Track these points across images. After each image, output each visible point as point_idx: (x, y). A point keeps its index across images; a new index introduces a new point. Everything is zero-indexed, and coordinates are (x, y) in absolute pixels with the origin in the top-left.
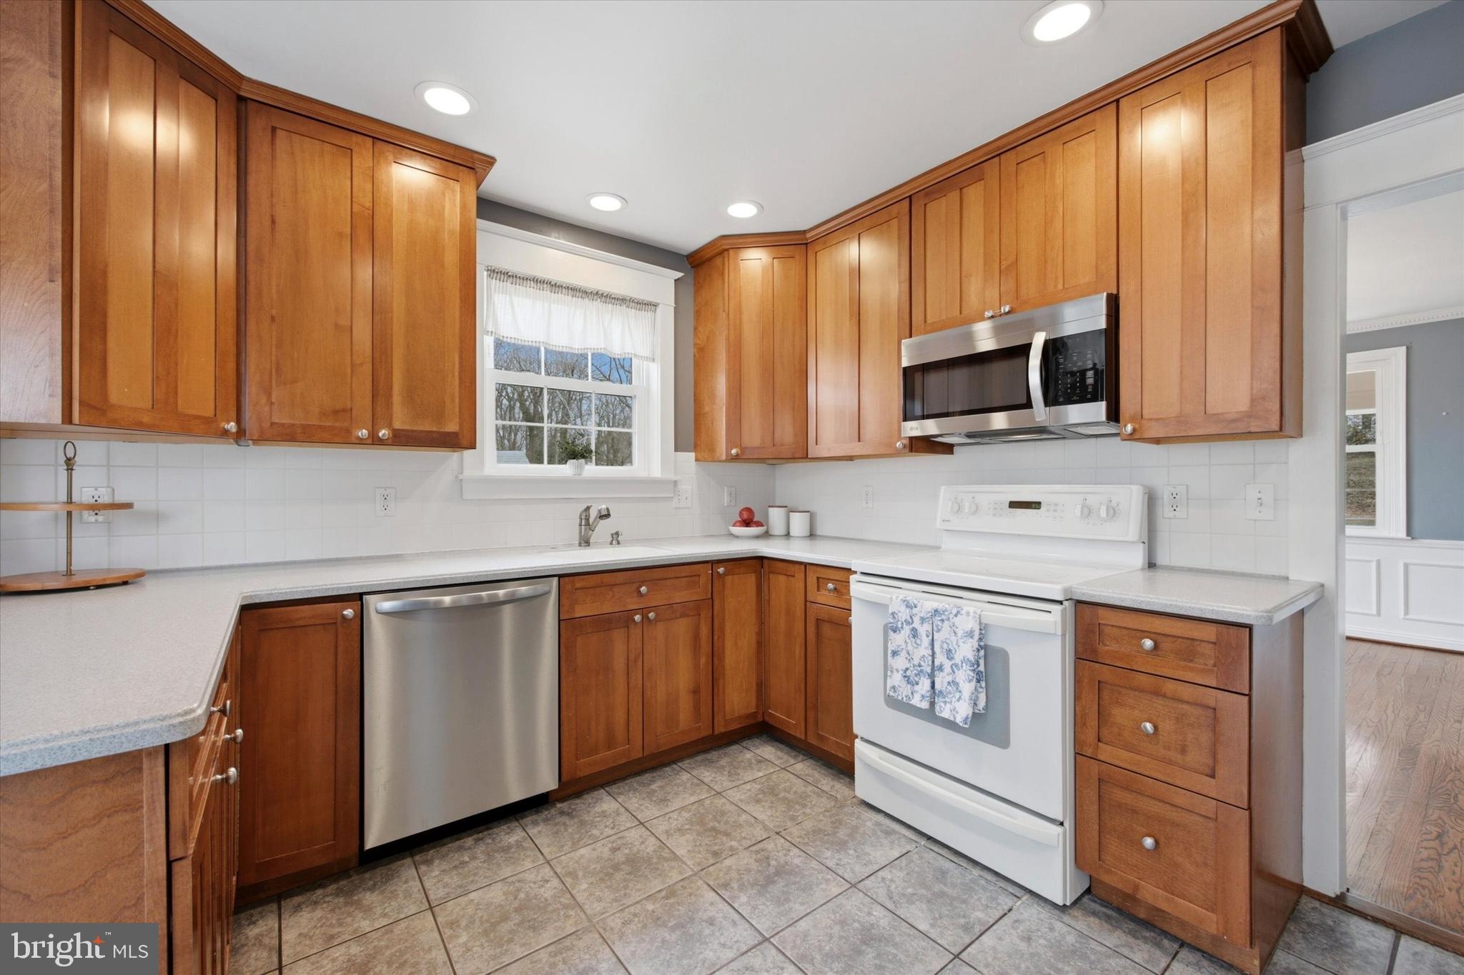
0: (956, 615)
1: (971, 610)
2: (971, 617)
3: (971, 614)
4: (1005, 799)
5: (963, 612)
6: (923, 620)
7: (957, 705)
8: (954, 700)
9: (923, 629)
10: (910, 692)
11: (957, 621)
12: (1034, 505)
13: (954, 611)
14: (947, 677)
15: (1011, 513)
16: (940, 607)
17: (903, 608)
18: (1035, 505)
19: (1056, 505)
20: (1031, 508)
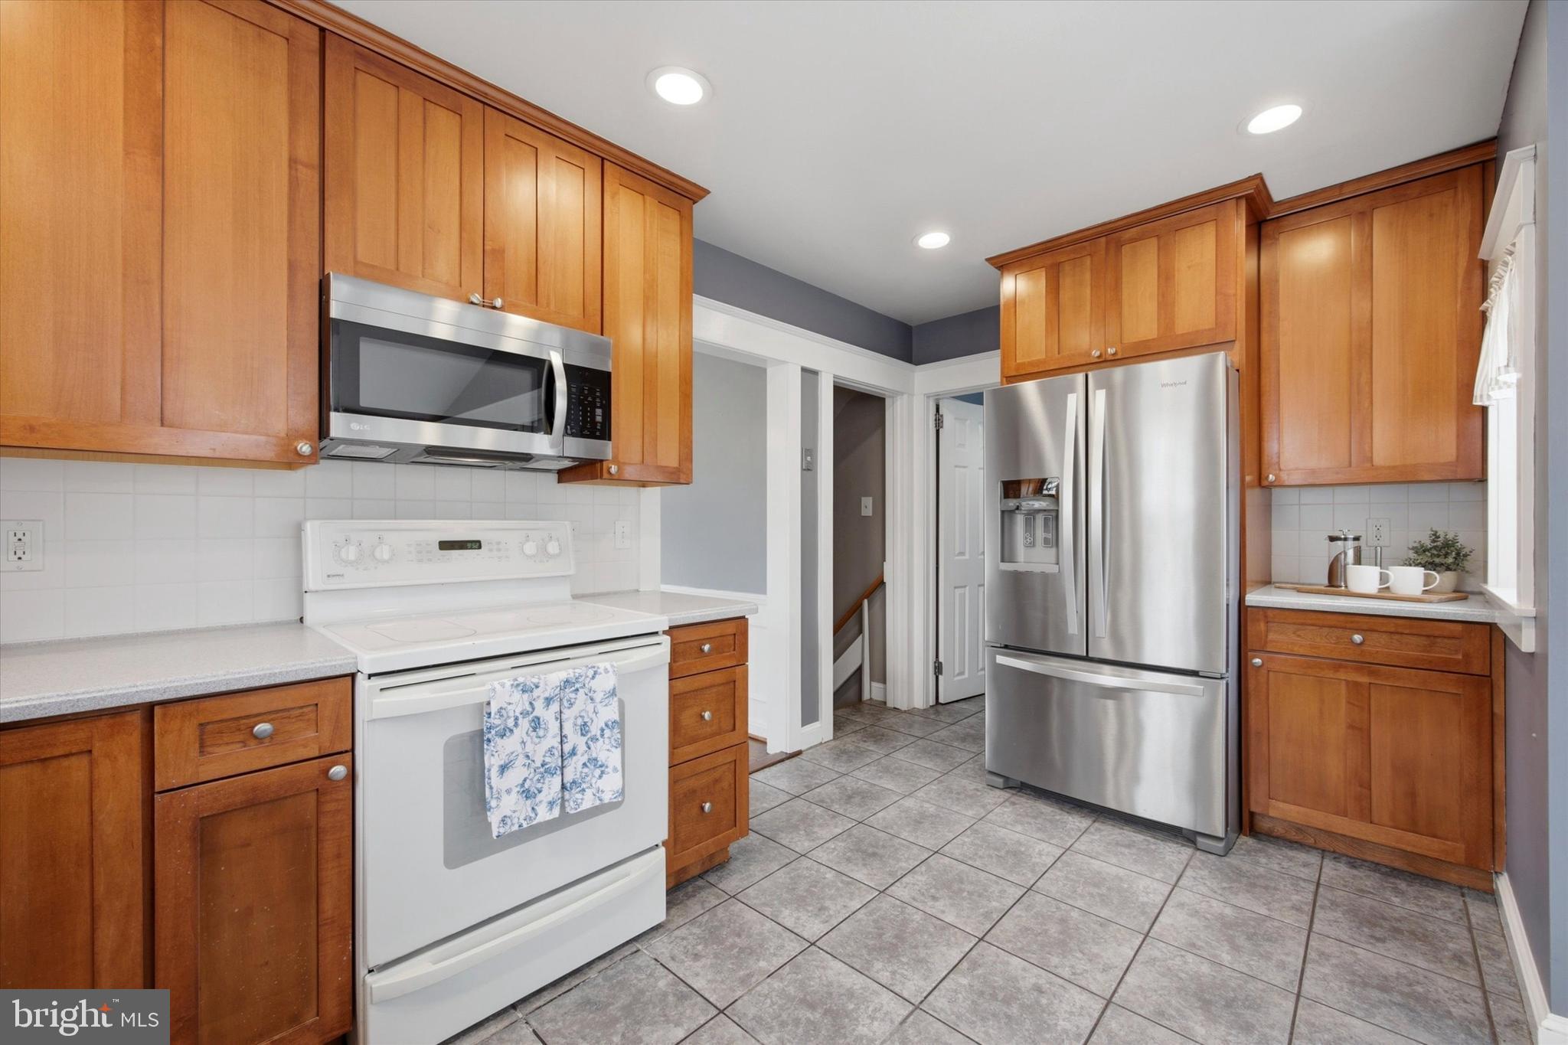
0: (593, 678)
1: (608, 665)
2: (611, 673)
3: (610, 669)
4: (640, 853)
5: (601, 670)
6: (548, 701)
7: (601, 784)
8: (594, 780)
9: (548, 715)
10: (530, 809)
11: (594, 684)
12: (469, 545)
13: (591, 673)
14: (581, 758)
15: (444, 556)
16: (572, 675)
17: (517, 695)
18: (477, 545)
19: (499, 543)
20: (467, 548)
